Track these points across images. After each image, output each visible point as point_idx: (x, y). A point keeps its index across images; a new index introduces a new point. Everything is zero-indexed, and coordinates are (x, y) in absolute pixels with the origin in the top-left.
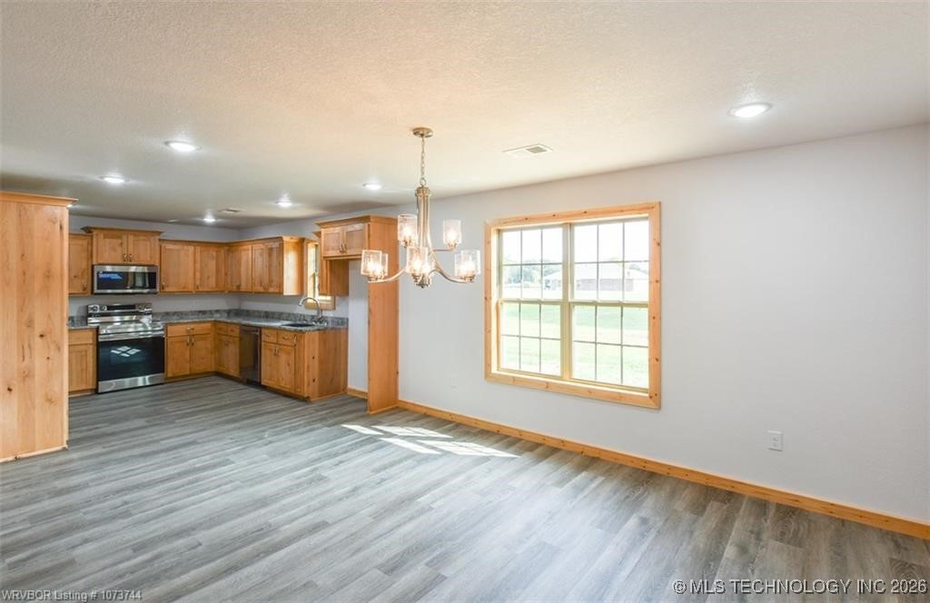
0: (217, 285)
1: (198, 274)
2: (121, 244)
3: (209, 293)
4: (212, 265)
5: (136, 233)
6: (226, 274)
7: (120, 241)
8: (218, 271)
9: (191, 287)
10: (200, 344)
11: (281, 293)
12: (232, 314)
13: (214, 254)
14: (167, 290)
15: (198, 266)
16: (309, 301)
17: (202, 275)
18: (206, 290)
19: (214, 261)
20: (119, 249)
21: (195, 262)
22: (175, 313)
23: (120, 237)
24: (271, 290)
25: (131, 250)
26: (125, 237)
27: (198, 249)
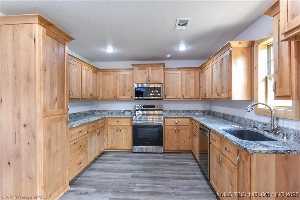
0: (195, 95)
1: (184, 88)
2: (146, 72)
3: (190, 100)
4: (192, 81)
5: (152, 65)
6: (200, 87)
7: (145, 71)
8: (195, 86)
9: (179, 96)
10: (183, 132)
11: (229, 98)
12: (206, 113)
13: (193, 75)
14: (168, 97)
15: (184, 83)
16: (260, 106)
17: (186, 89)
18: (188, 97)
19: (193, 79)
20: (145, 75)
21: (182, 81)
22: (174, 111)
23: (145, 69)
24: (223, 96)
25: (150, 75)
26: (147, 68)
27: (184, 72)
